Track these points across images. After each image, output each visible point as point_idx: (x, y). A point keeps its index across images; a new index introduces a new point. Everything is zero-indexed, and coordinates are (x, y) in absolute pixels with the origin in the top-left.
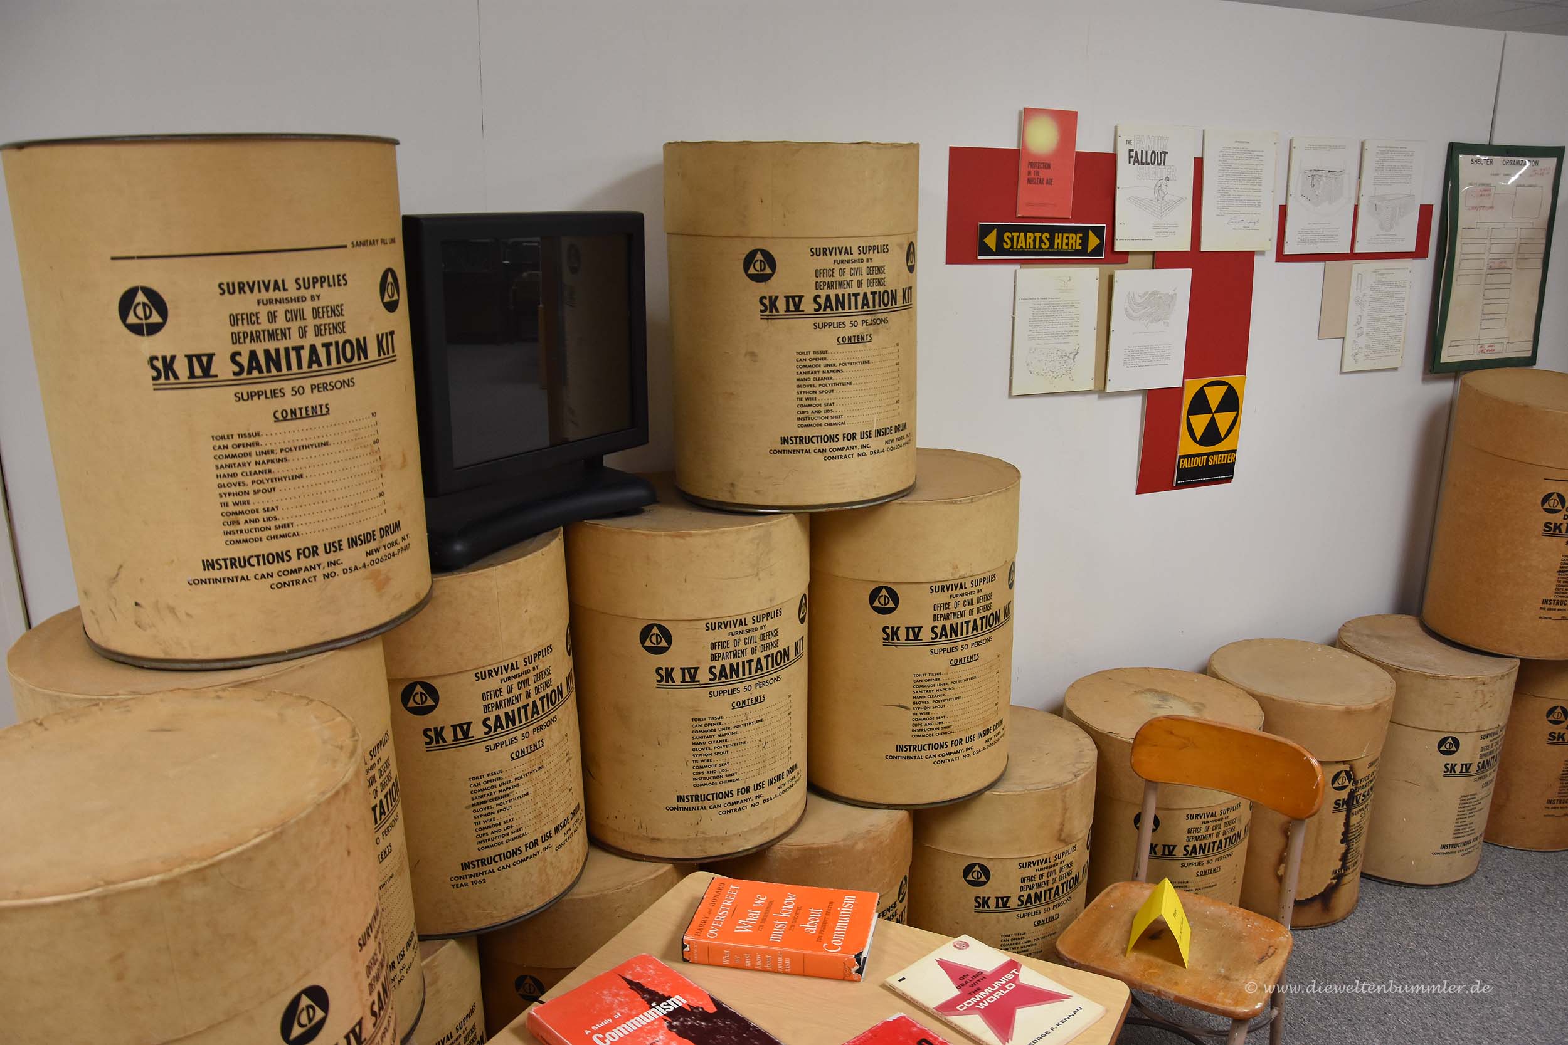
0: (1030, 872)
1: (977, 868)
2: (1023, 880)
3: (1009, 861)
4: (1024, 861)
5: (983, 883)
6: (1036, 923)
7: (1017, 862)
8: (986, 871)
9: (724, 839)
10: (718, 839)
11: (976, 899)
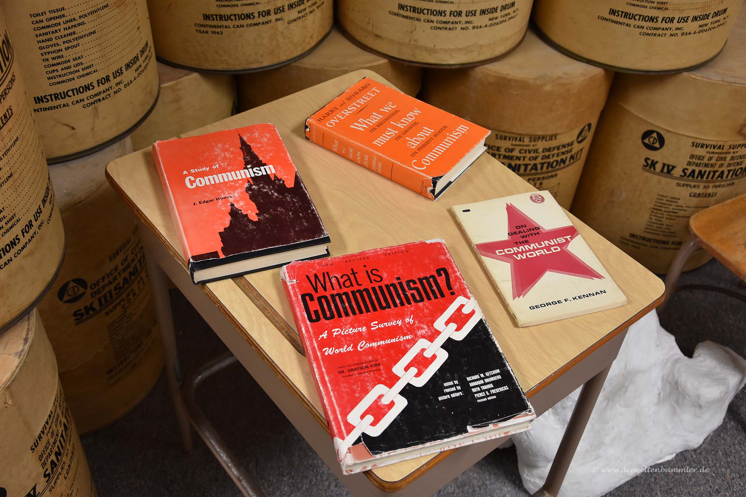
0: (700, 152)
1: (655, 135)
2: (692, 157)
3: (685, 138)
4: (699, 141)
5: (656, 149)
6: (692, 195)
7: (691, 141)
8: (661, 140)
9: (432, 51)
10: (426, 49)
11: (646, 159)
